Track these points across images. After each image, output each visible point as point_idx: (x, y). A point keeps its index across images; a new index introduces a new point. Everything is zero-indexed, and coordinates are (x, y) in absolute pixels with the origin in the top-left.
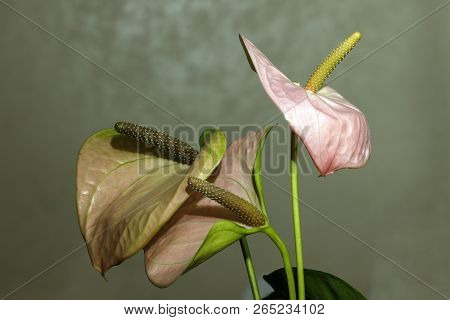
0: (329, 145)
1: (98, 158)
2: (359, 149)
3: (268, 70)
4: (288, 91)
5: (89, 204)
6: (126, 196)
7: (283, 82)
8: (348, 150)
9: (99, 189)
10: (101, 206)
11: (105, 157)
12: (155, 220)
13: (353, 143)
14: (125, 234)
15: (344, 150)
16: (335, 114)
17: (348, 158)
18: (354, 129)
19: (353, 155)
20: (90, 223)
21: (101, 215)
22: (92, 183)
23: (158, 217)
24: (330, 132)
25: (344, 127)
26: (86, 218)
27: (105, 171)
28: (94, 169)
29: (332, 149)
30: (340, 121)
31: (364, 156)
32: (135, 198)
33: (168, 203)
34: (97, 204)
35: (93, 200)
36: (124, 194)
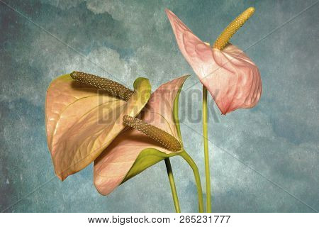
0: (228, 92)
1: (61, 95)
2: (252, 94)
3: (184, 35)
4: (199, 51)
5: (54, 128)
6: (81, 123)
7: (196, 43)
8: (243, 96)
9: (61, 117)
10: (63, 129)
11: (66, 94)
12: (99, 146)
13: (246, 90)
14: (77, 153)
15: (240, 96)
16: (233, 69)
17: (243, 102)
18: (248, 80)
19: (247, 99)
20: (54, 141)
21: (63, 136)
22: (57, 112)
23: (100, 143)
24: (229, 83)
25: (240, 79)
26: (52, 138)
27: (66, 104)
28: (58, 102)
29: (231, 94)
30: (237, 74)
31: (255, 99)
32: (87, 125)
33: (108, 133)
34: (60, 128)
35: (58, 124)
36: (80, 121)
